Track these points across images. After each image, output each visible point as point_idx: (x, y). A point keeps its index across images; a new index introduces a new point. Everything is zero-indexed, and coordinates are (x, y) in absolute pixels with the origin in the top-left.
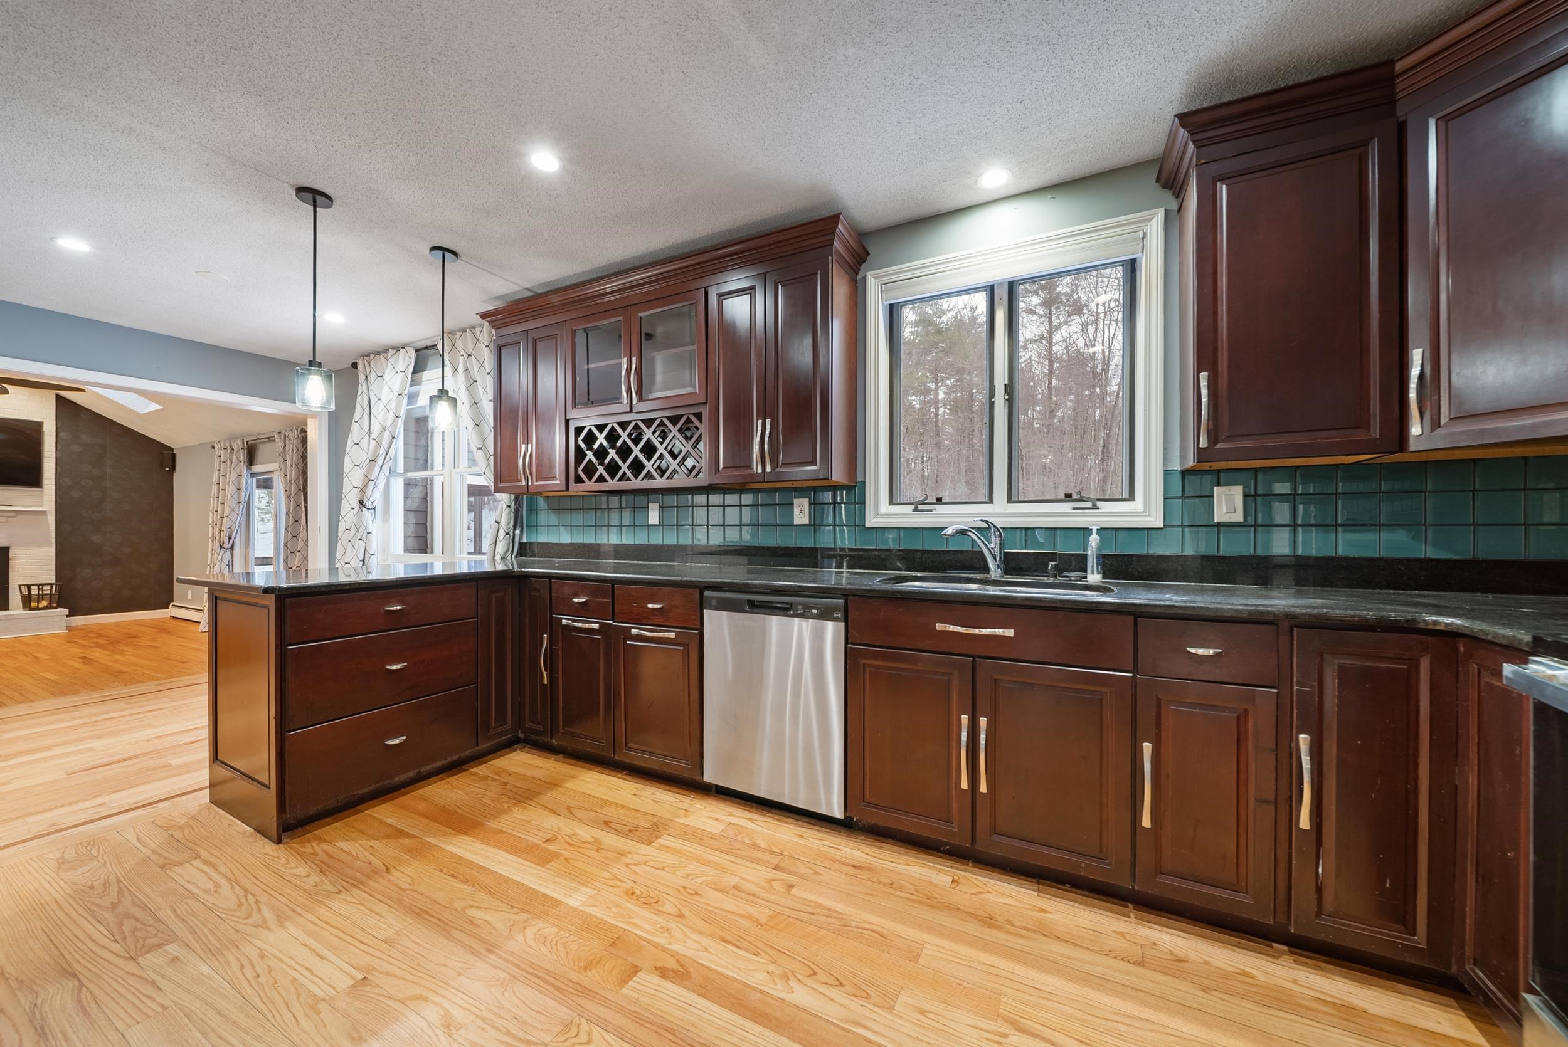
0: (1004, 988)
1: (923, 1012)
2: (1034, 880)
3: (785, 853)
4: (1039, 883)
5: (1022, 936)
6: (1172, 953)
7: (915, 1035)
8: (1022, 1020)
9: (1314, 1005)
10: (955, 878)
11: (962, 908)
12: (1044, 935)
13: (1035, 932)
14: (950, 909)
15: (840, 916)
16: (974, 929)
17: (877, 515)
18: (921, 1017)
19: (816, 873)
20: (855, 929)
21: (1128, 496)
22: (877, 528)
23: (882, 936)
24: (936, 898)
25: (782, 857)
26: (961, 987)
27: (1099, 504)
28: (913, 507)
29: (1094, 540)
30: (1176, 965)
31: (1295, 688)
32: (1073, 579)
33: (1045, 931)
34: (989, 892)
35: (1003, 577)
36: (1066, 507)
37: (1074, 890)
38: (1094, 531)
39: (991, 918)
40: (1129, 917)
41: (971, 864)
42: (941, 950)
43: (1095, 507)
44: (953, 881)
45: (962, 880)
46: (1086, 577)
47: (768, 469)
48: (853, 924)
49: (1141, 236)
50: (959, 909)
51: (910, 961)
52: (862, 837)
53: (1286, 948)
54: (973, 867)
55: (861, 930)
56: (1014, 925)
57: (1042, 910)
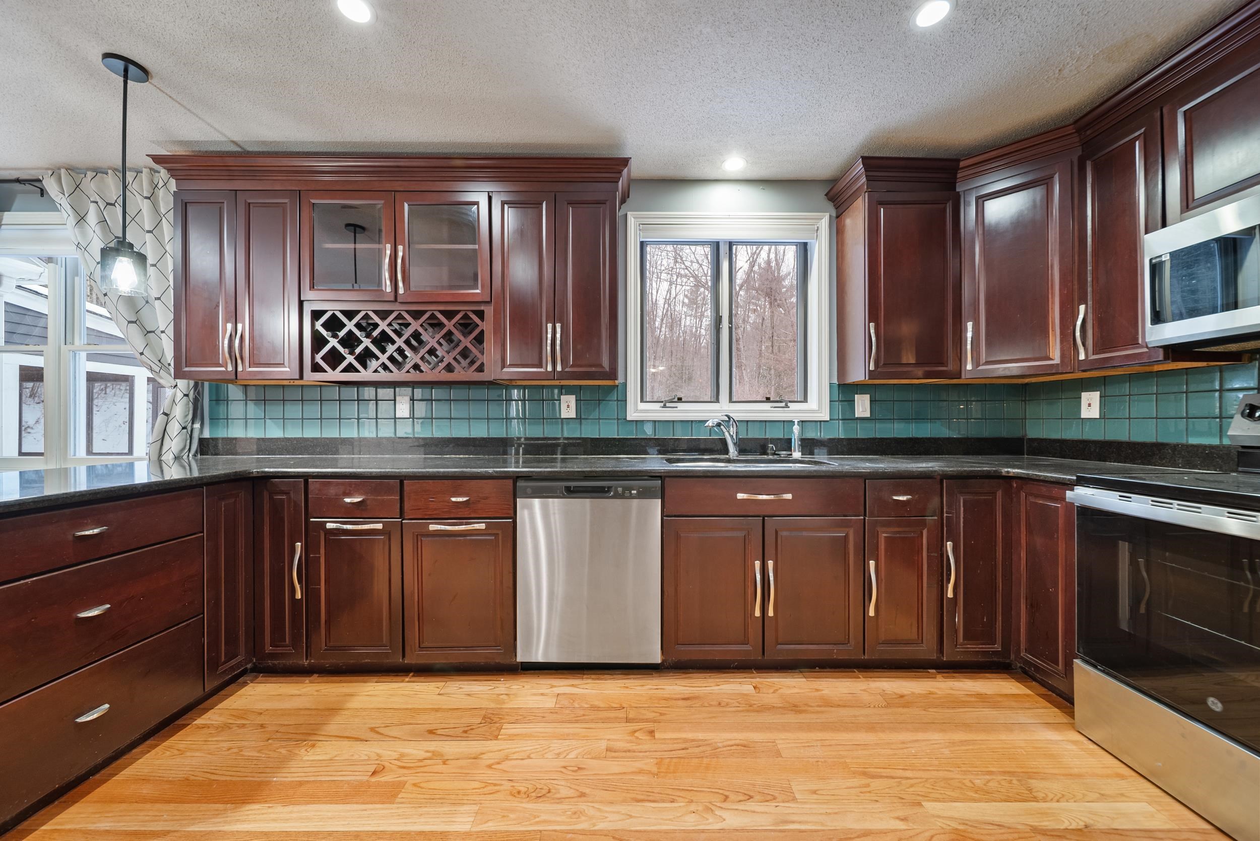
0: (841, 753)
1: (814, 792)
2: (797, 671)
3: (624, 705)
4: (801, 672)
5: (822, 712)
6: (895, 693)
7: (824, 811)
8: (866, 770)
9: (968, 699)
10: (754, 685)
11: (775, 705)
12: (832, 707)
13: (825, 706)
14: (769, 709)
15: (706, 742)
16: (791, 718)
17: (637, 410)
18: (815, 796)
19: (661, 714)
20: (725, 749)
21: (803, 400)
22: (636, 421)
23: (745, 746)
24: (755, 704)
25: (625, 709)
26: (820, 763)
27: (789, 404)
28: (662, 404)
29: (796, 429)
30: (902, 701)
31: (945, 515)
32: (782, 456)
33: (827, 703)
34: (780, 688)
35: (737, 456)
36: (767, 406)
37: (822, 670)
38: (796, 423)
39: (795, 706)
40: (859, 678)
41: (754, 672)
42: (788, 741)
43: (787, 406)
44: (755, 688)
45: (759, 686)
46: (791, 455)
47: (559, 368)
48: (720, 745)
49: (816, 229)
50: (774, 707)
51: (777, 757)
52: (671, 674)
53: (934, 671)
54: (758, 673)
55: (729, 748)
56: (811, 706)
57: (817, 690)
